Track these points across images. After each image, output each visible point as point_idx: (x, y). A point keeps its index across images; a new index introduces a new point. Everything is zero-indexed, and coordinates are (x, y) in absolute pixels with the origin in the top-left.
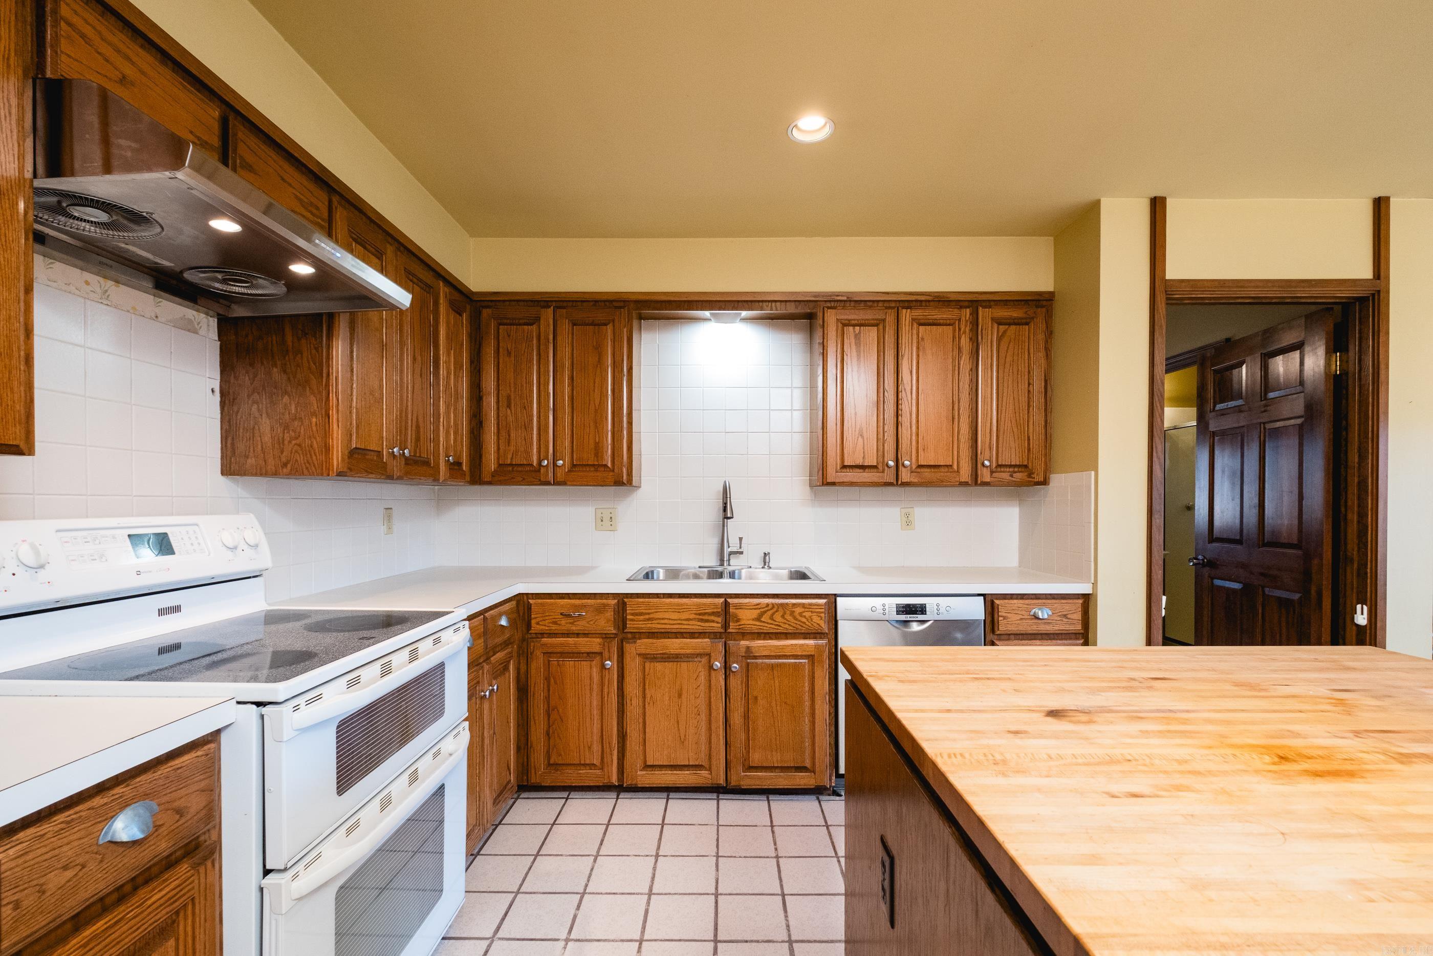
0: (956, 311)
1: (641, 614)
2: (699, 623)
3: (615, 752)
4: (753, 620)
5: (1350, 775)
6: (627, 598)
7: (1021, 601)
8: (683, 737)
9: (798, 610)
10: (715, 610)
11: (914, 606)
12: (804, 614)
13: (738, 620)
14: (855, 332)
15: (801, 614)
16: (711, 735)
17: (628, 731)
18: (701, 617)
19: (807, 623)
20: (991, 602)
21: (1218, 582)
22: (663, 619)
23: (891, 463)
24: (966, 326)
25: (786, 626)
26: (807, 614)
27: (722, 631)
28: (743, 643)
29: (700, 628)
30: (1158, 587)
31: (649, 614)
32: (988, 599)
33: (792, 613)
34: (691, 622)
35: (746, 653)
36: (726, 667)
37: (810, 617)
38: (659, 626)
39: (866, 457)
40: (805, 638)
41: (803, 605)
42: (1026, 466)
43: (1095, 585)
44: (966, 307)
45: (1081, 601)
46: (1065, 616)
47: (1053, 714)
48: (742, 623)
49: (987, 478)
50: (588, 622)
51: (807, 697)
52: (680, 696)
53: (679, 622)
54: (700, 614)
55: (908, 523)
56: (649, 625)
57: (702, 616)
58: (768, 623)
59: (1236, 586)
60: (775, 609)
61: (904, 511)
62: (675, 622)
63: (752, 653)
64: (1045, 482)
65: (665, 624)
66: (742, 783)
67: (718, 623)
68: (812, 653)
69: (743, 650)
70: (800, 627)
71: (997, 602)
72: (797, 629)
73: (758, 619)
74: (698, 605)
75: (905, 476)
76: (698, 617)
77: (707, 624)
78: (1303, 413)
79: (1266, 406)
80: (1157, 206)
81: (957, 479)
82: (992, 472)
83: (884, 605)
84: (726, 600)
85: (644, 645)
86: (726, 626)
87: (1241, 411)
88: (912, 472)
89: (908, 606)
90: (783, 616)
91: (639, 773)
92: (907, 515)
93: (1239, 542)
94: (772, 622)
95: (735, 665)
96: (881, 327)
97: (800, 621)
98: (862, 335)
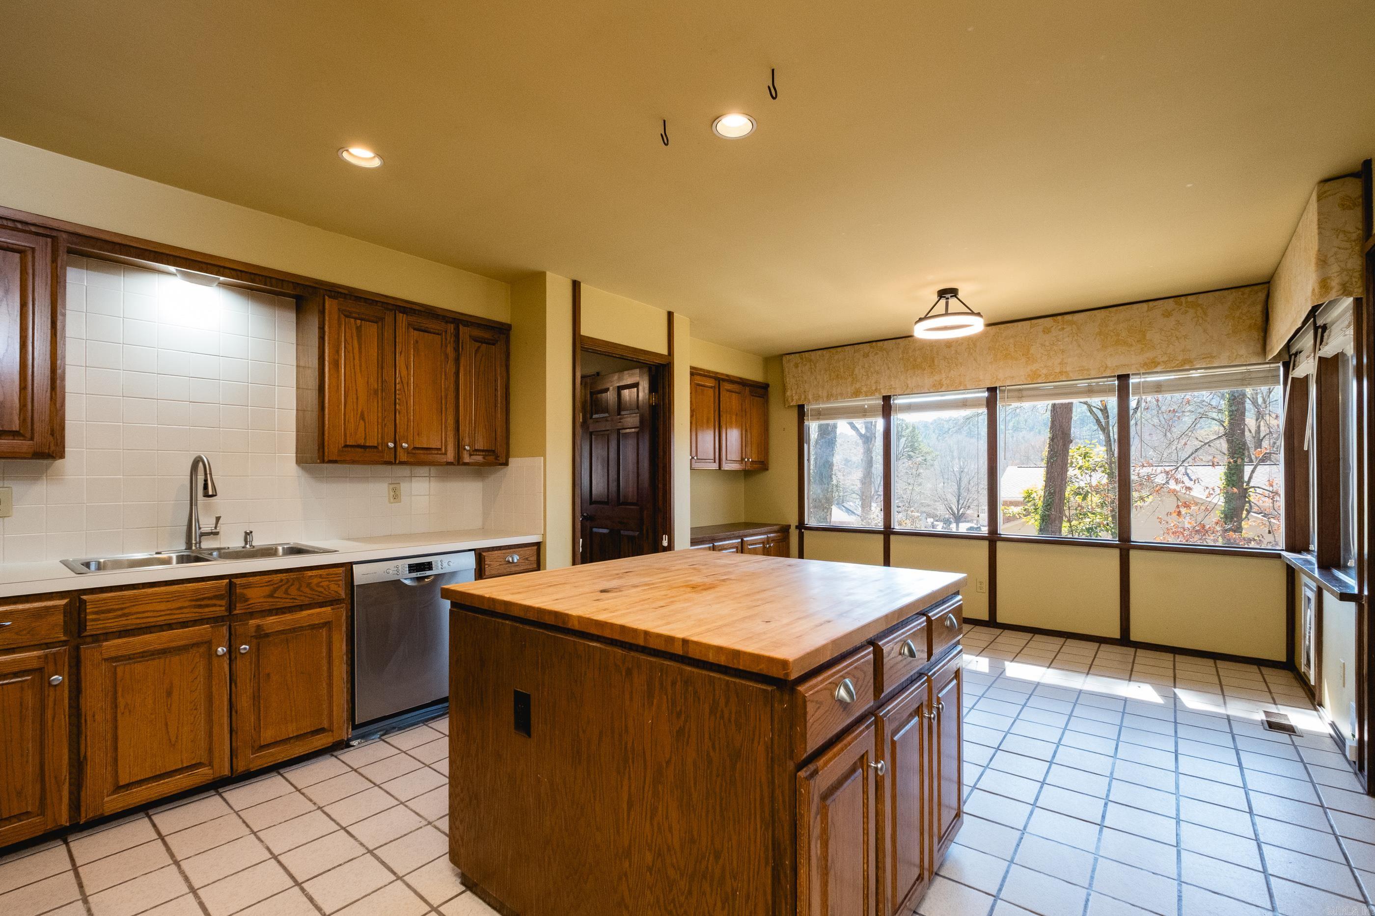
0: (443, 324)
1: (109, 611)
2: (197, 610)
3: (66, 788)
4: (265, 597)
5: (714, 587)
6: (85, 594)
7: (499, 552)
8: (173, 739)
9: (315, 581)
10: (217, 593)
11: (423, 564)
12: (321, 584)
13: (247, 600)
14: (356, 324)
15: (318, 585)
16: (211, 728)
17: (89, 754)
18: (199, 603)
19: (324, 592)
20: (480, 555)
21: (595, 530)
22: (144, 612)
23: (391, 445)
24: (451, 338)
25: (302, 598)
26: (325, 584)
27: (226, 614)
28: (252, 622)
29: (197, 614)
30: (578, 534)
31: (122, 609)
32: (478, 552)
33: (309, 585)
34: (185, 611)
35: (256, 632)
36: (232, 651)
37: (328, 586)
38: (138, 621)
39: (368, 438)
40: (320, 607)
41: (321, 576)
42: (493, 451)
43: (544, 535)
44: (451, 323)
45: (535, 548)
46: (527, 559)
47: (602, 591)
48: (252, 602)
49: (467, 459)
50: (17, 634)
51: (324, 662)
52: (169, 694)
53: (168, 612)
54: (197, 600)
55: (396, 496)
56: (124, 622)
57: (199, 601)
58: (281, 598)
59: (605, 531)
60: (290, 584)
61: (391, 486)
62: (162, 613)
63: (264, 630)
64: (506, 464)
65: (147, 617)
66: (251, 766)
67: (221, 606)
68: (330, 620)
69: (253, 630)
70: (316, 597)
71: (484, 554)
72: (314, 599)
73: (271, 596)
74: (196, 591)
75: (402, 456)
76: (194, 603)
77: (207, 610)
78: (638, 425)
79: (620, 419)
80: (576, 286)
81: (445, 460)
82: (471, 455)
83: (397, 567)
84: (230, 581)
85: (112, 646)
86: (230, 607)
87: (607, 421)
88: (408, 453)
89: (417, 565)
90: (299, 589)
91: (106, 799)
92: (394, 490)
93: (607, 503)
94: (286, 596)
95: (243, 647)
96: (380, 324)
97: (317, 591)
98: (363, 328)
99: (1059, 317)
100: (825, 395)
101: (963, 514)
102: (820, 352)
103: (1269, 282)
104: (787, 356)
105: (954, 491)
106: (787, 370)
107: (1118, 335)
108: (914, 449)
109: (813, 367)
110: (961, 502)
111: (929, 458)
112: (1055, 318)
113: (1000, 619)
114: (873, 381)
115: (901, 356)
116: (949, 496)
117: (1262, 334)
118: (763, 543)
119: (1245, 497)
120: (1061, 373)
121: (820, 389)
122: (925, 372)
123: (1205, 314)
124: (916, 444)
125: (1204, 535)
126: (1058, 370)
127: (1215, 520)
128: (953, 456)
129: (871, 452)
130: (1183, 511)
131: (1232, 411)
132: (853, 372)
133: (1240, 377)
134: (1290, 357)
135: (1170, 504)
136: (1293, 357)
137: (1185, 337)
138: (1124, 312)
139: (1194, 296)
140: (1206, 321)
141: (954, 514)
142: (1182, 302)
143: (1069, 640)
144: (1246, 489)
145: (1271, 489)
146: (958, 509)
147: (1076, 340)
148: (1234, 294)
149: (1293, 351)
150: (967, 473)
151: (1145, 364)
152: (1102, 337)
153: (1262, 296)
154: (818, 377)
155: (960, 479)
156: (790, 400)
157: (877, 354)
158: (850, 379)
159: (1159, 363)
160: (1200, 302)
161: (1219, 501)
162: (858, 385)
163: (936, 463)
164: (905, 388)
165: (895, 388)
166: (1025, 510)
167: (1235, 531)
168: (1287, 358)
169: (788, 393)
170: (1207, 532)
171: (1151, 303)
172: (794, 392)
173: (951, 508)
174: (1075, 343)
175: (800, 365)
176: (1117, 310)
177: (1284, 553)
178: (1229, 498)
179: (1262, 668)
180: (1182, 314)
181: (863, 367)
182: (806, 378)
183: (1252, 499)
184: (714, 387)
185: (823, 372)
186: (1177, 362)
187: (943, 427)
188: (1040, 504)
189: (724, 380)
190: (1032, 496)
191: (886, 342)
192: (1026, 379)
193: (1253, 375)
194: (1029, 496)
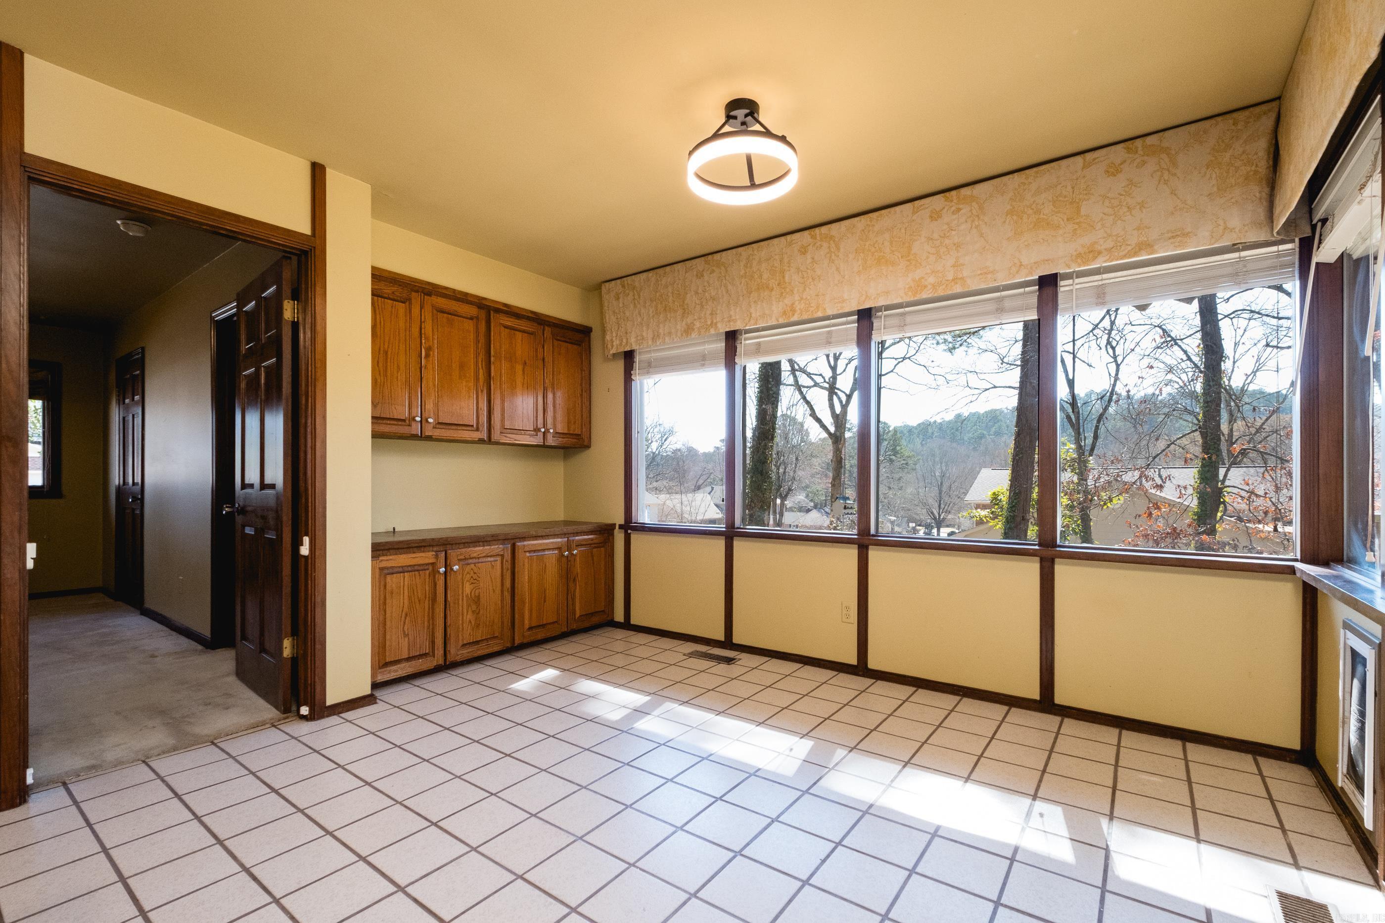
59: (252, 531)
93: (254, 486)
99: (954, 193)
100: (650, 335)
101: (944, 519)
102: (644, 275)
103: (1279, 98)
104: (607, 284)
105: (936, 496)
106: (606, 304)
107: (1038, 212)
108: (895, 453)
109: (636, 297)
110: (942, 506)
111: (910, 462)
112: (947, 194)
113: (872, 664)
114: (708, 312)
115: (742, 272)
116: (931, 501)
117: (1267, 190)
118: (559, 549)
119: (1221, 497)
120: (955, 280)
121: (644, 328)
122: (774, 293)
123: (1174, 163)
124: (898, 448)
125: (1176, 538)
126: (950, 277)
127: (1187, 521)
128: (934, 461)
129: (841, 452)
130: (1155, 513)
131: (1207, 402)
132: (684, 302)
133: (1229, 270)
134: (1314, 228)
135: (1142, 505)
136: (1319, 224)
137: (1142, 205)
138: (1047, 175)
139: (1156, 135)
140: (1175, 174)
141: (935, 519)
142: (1137, 148)
143: (965, 699)
144: (1222, 489)
145: (1247, 488)
146: (939, 514)
147: (977, 227)
148: (1222, 124)
149: (1319, 215)
150: (949, 478)
151: (1079, 255)
152: (1015, 217)
153: (1268, 122)
154: (643, 311)
155: (942, 484)
156: (609, 346)
157: (713, 272)
158: (680, 312)
159: (1100, 253)
160: (1165, 144)
161: (1193, 503)
162: (689, 320)
163: (918, 467)
164: (747, 319)
165: (735, 321)
166: (992, 513)
167: (1208, 534)
168: (1307, 232)
169: (608, 338)
170: (1179, 534)
171: (1089, 156)
172: (614, 334)
173: (932, 513)
174: (974, 231)
175: (621, 296)
176: (1037, 172)
177: (1299, 565)
178: (1203, 499)
179: (1261, 760)
180: (1137, 167)
181: (697, 293)
182: (627, 314)
183: (1227, 499)
184: (477, 318)
185: (648, 304)
186: (1129, 248)
187: (927, 432)
188: (1006, 506)
189: (498, 311)
190: (999, 498)
191: (724, 253)
192: (906, 294)
193: (1250, 266)
194: (995, 498)
